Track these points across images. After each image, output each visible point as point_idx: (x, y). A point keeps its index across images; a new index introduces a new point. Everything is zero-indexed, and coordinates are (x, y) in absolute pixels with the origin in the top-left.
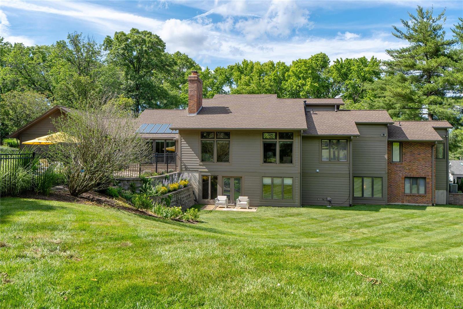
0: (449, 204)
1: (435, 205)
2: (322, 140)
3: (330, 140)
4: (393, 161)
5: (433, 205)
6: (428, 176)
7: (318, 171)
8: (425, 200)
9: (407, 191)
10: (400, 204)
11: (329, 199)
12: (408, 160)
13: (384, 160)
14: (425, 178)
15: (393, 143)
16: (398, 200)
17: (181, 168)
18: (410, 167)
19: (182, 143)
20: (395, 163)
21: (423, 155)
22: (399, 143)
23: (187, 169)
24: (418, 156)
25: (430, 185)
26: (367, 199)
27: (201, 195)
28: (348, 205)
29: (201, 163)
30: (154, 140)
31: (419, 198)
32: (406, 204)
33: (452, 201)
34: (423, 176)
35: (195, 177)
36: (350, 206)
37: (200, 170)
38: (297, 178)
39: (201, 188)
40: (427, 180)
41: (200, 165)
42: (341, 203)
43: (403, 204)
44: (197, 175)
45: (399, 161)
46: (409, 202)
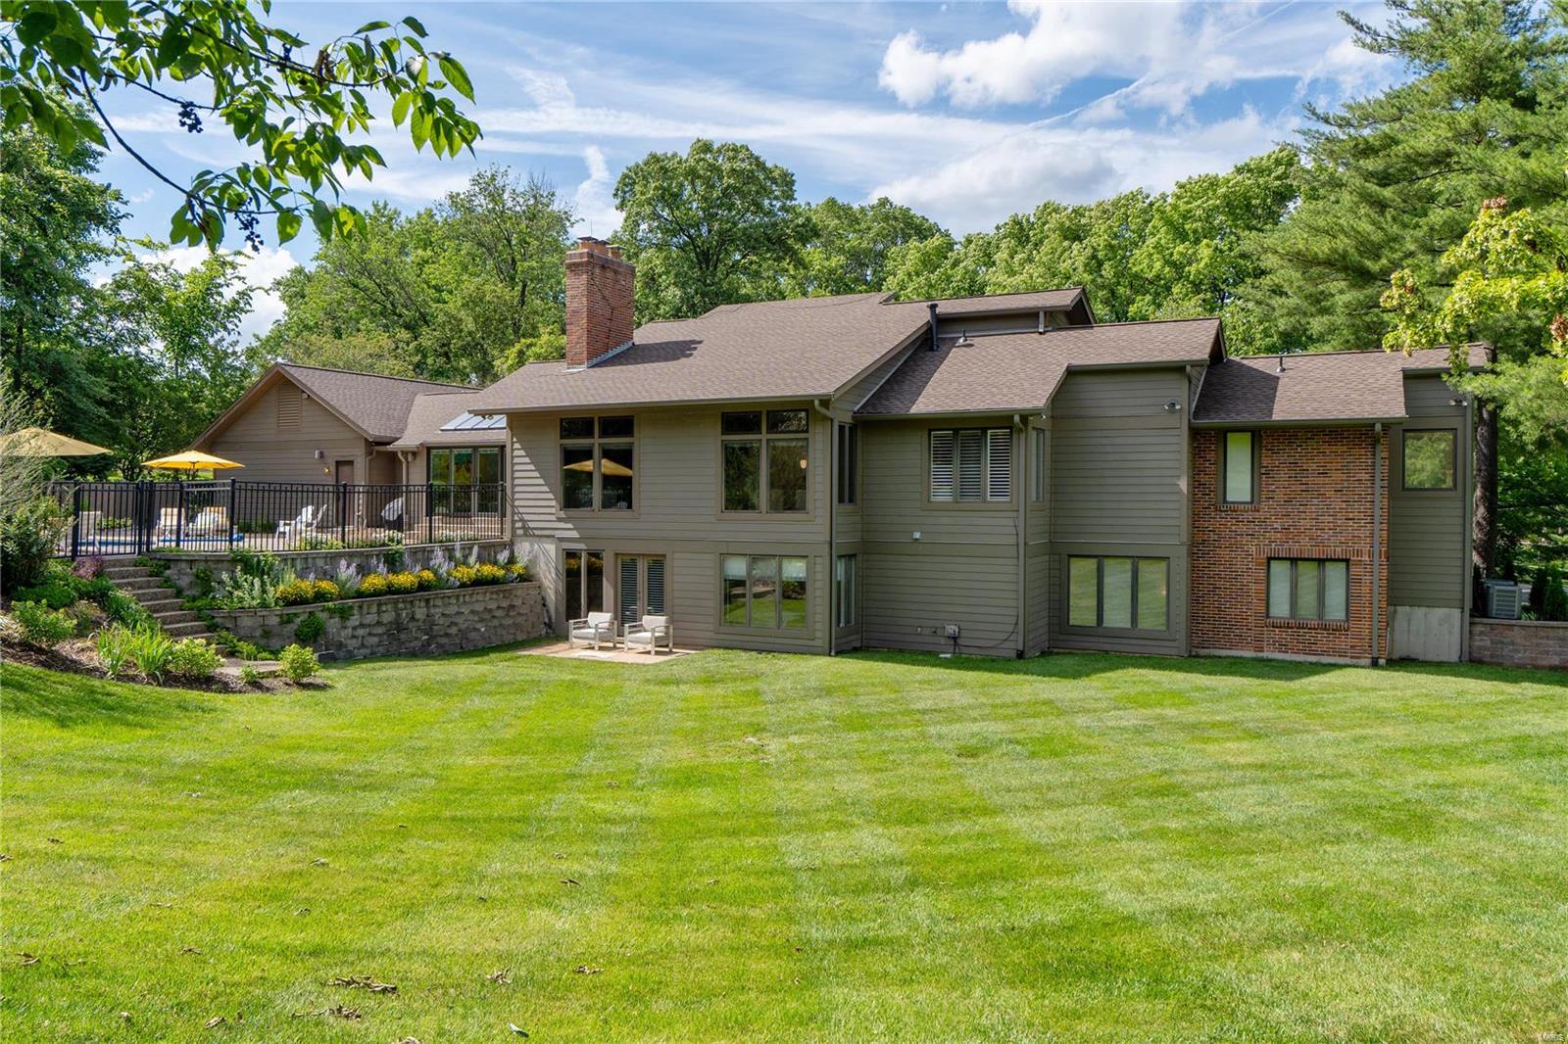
0: (1473, 663)
1: (1382, 661)
2: (930, 431)
3: (956, 431)
4: (1229, 499)
5: (1375, 664)
6: (1359, 553)
7: (917, 535)
8: (1343, 642)
9: (1280, 608)
10: (1249, 654)
11: (951, 629)
12: (1280, 496)
13: (1174, 497)
14: (1347, 561)
15: (1229, 435)
16: (1240, 641)
17: (513, 529)
18: (1289, 522)
19: (516, 453)
20: (1235, 508)
21: (1337, 476)
22: (1248, 436)
23: (528, 533)
24: (1321, 480)
25: (1365, 590)
26: (1117, 634)
27: (563, 609)
28: (1013, 654)
29: (562, 514)
30: (475, 448)
31: (1321, 636)
32: (1271, 655)
33: (1486, 649)
34: (1339, 552)
35: (546, 553)
36: (1020, 655)
37: (559, 534)
38: (818, 560)
39: (562, 587)
40: (1353, 569)
41: (560, 520)
42: (990, 644)
43: (1260, 655)
44: (551, 548)
45: (1248, 499)
46: (1283, 647)
